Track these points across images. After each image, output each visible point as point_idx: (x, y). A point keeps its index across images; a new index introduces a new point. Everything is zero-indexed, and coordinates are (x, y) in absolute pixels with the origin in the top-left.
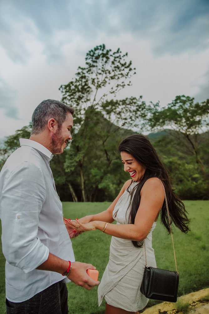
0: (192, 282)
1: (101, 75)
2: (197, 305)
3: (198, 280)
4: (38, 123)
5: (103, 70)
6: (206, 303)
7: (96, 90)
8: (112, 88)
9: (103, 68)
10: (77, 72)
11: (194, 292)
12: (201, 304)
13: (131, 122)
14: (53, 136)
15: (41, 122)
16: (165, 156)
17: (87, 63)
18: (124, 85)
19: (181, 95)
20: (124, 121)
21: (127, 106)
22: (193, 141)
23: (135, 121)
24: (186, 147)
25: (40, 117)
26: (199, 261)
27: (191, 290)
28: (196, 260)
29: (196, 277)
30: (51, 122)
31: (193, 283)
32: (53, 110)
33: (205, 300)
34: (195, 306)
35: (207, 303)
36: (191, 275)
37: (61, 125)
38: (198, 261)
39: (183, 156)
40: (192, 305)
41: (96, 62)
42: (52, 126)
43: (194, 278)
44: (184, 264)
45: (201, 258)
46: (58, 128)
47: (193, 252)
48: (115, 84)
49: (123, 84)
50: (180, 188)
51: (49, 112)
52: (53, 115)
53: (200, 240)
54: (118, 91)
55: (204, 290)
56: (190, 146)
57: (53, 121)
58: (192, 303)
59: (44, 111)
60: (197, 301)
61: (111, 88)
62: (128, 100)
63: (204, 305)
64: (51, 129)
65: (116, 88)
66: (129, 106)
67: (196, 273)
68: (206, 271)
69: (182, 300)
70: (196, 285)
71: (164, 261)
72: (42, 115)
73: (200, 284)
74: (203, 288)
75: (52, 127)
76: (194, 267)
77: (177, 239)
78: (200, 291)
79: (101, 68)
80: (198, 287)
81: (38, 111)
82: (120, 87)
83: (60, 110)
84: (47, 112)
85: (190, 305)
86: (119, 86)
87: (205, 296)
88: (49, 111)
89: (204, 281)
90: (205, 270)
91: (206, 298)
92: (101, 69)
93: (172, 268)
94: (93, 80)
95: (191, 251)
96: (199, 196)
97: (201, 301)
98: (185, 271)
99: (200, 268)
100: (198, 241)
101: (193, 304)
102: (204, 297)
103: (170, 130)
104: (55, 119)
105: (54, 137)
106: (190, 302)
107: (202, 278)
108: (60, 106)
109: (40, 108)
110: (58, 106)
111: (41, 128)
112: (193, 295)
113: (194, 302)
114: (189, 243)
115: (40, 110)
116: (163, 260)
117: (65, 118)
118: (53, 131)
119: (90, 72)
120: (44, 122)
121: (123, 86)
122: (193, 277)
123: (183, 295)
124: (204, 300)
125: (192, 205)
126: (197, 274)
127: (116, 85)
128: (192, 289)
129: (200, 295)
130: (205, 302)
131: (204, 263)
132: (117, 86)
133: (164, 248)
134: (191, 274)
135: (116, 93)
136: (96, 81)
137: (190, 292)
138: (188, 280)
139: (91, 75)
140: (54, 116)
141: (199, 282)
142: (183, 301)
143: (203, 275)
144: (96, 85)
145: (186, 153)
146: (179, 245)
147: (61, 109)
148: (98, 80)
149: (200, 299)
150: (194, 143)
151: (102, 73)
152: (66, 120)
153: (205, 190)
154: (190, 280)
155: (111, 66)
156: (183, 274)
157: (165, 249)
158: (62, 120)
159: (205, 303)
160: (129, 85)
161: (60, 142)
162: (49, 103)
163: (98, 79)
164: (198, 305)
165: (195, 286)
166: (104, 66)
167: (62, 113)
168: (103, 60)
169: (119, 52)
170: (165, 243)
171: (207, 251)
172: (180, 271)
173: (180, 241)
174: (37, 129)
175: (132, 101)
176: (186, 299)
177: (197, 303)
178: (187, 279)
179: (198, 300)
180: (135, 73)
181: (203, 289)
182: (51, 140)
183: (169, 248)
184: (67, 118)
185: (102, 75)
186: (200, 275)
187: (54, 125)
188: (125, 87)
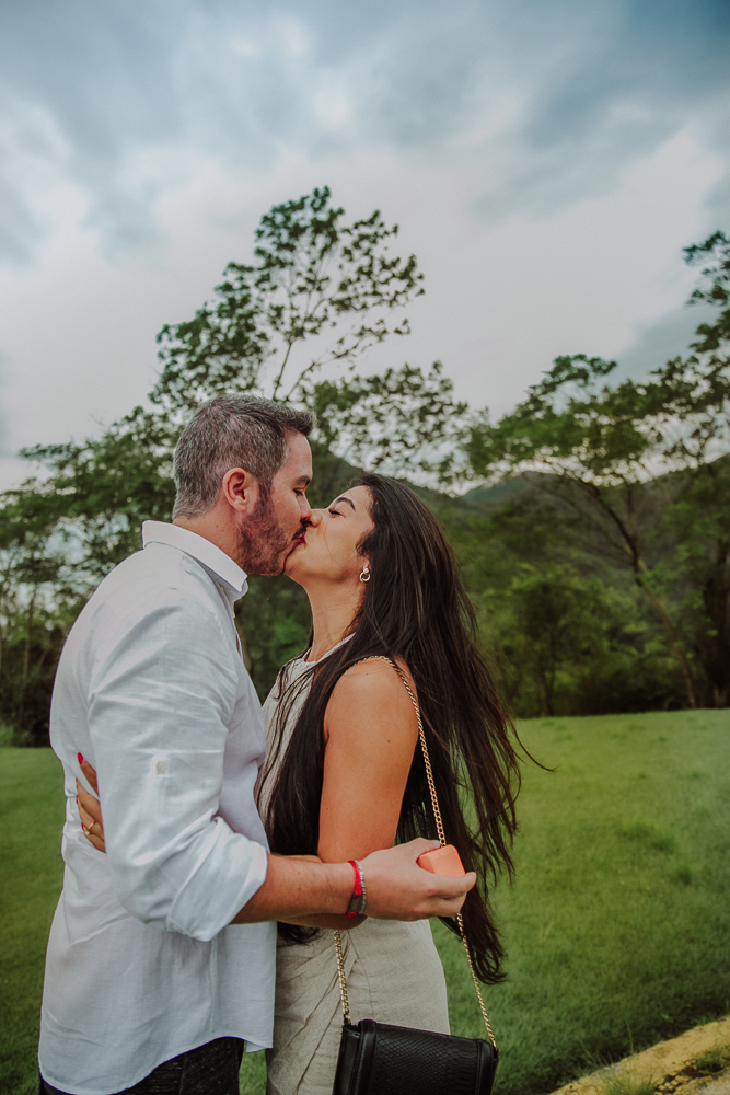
0: (653, 1003)
1: (304, 296)
2: (680, 1088)
3: (675, 996)
4: (194, 485)
5: (312, 277)
6: (710, 1078)
7: (286, 345)
8: (341, 341)
9: (310, 271)
10: (221, 281)
11: (667, 1039)
12: (693, 1082)
13: (407, 453)
14: (245, 523)
15: (202, 482)
16: (526, 566)
17: (260, 252)
18: (385, 332)
19: (572, 354)
20: (379, 451)
21: (393, 397)
22: (620, 508)
23: (417, 449)
24: (599, 529)
25: (197, 464)
26: (673, 926)
27: (653, 1032)
28: (662, 921)
29: (666, 985)
30: (235, 481)
31: (658, 1006)
32: (237, 437)
33: (708, 1066)
34: (672, 1091)
35: (716, 1078)
36: (647, 978)
37: (270, 482)
38: (667, 924)
39: (589, 562)
40: (662, 1088)
41: (291, 248)
42: (236, 493)
43: (660, 988)
44: (623, 938)
45: (677, 914)
46: (261, 495)
47: (650, 896)
48: (353, 327)
49: (381, 328)
50: (587, 671)
51: (224, 444)
52: (237, 453)
53: (671, 853)
54: (362, 351)
55: (701, 1030)
56: (613, 527)
57: (241, 476)
58: (662, 1080)
59: (207, 444)
60: (679, 1074)
61: (339, 339)
62: (393, 377)
63: (704, 1085)
64: (237, 502)
65: (357, 340)
66: (397, 397)
67: (665, 970)
68: (700, 959)
69: (628, 1073)
70: (670, 1015)
71: (551, 936)
72: (202, 457)
73: (685, 1009)
74: (695, 1024)
75: (239, 497)
76: (658, 948)
77: (589, 854)
78: (686, 1034)
79: (303, 270)
80: (675, 1021)
81: (190, 444)
82: (370, 339)
83: (259, 431)
84: (216, 447)
85: (657, 1089)
86: (368, 334)
87: (707, 1053)
88: (225, 441)
89: (695, 995)
90: (696, 956)
91: (709, 1059)
92: (306, 275)
93: (581, 956)
94: (279, 310)
95: (640, 890)
96: (650, 698)
97: (693, 1070)
98: (628, 966)
99: (677, 952)
100: (662, 856)
101: (667, 1084)
102: (703, 1056)
103: (542, 475)
104: (246, 470)
105: (249, 526)
106: (658, 1079)
107: (687, 985)
108: (257, 418)
109: (194, 435)
110: (252, 419)
111: (204, 498)
112: (663, 1053)
113: (670, 1078)
114: (633, 864)
115: (195, 442)
116: (547, 933)
117: (278, 455)
118: (243, 508)
119: (266, 285)
120: (211, 479)
121: (381, 335)
122: (656, 986)
123: (629, 1055)
124: (703, 1068)
125: (633, 728)
126: (668, 972)
127: (358, 330)
128: (658, 1029)
129: (686, 1048)
130: (707, 1075)
131: (688, 931)
132: (361, 334)
133: (548, 889)
134: (647, 974)
135: (354, 356)
136: (287, 315)
137: (651, 1043)
138: (639, 998)
139: (270, 294)
140: (242, 457)
141: (678, 1000)
142: (632, 1078)
143: (691, 976)
144: (287, 327)
145: (601, 552)
146: (599, 874)
147: (262, 428)
148: (295, 314)
149: (688, 1064)
150: (624, 517)
151: (310, 286)
152: (284, 461)
153: (670, 675)
154: (647, 998)
155: (341, 267)
156: (619, 979)
157: (550, 890)
158: (271, 465)
159: (706, 1078)
160: (398, 332)
161: (271, 542)
162: (220, 412)
163: (292, 308)
164: (686, 1087)
165: (666, 1017)
166: (318, 263)
167: (269, 443)
168: (313, 244)
169: (378, 222)
170: (548, 871)
171: (697, 887)
172: (609, 965)
173: (601, 859)
174: (191, 503)
175: (408, 381)
176: (639, 1070)
177: (679, 1078)
178: (638, 994)
179: (683, 1070)
180: (422, 292)
181: (697, 1028)
182: (240, 535)
183: (564, 887)
184: (286, 454)
185: (310, 293)
186: (678, 976)
187: (245, 488)
188: (385, 337)
